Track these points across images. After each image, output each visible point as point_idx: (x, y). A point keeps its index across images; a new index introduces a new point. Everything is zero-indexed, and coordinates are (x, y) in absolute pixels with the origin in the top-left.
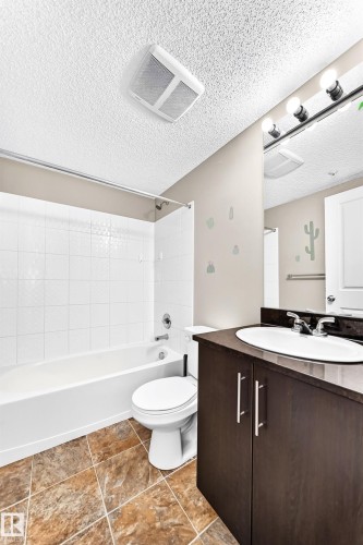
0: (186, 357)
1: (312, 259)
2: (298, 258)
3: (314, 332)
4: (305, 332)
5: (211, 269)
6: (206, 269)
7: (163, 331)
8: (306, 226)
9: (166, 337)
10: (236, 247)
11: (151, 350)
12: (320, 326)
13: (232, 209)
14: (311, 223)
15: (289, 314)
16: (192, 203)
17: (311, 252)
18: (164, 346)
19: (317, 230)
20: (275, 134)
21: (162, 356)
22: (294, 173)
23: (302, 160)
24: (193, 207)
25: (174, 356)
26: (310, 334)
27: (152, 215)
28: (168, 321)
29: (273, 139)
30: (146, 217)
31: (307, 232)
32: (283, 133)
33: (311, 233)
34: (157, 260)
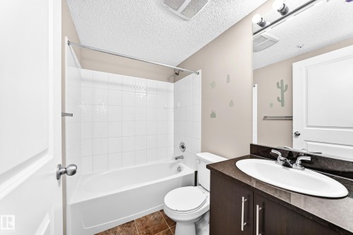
0: (196, 172)
1: (283, 105)
2: (271, 105)
3: (294, 166)
4: (286, 165)
5: (213, 115)
6: (210, 116)
7: (180, 153)
8: (278, 83)
9: (182, 157)
10: (232, 101)
11: (172, 165)
12: (298, 162)
13: (228, 76)
14: (282, 81)
15: (273, 151)
16: (200, 71)
17: (282, 101)
18: (181, 163)
19: (286, 86)
20: (262, 24)
21: (179, 170)
22: (271, 48)
23: (277, 39)
24: (200, 73)
25: (188, 171)
26: (291, 167)
27: (172, 78)
28: (183, 147)
29: (260, 28)
30: (169, 80)
31: (278, 87)
32: (268, 23)
33: (282, 88)
34: (176, 108)
